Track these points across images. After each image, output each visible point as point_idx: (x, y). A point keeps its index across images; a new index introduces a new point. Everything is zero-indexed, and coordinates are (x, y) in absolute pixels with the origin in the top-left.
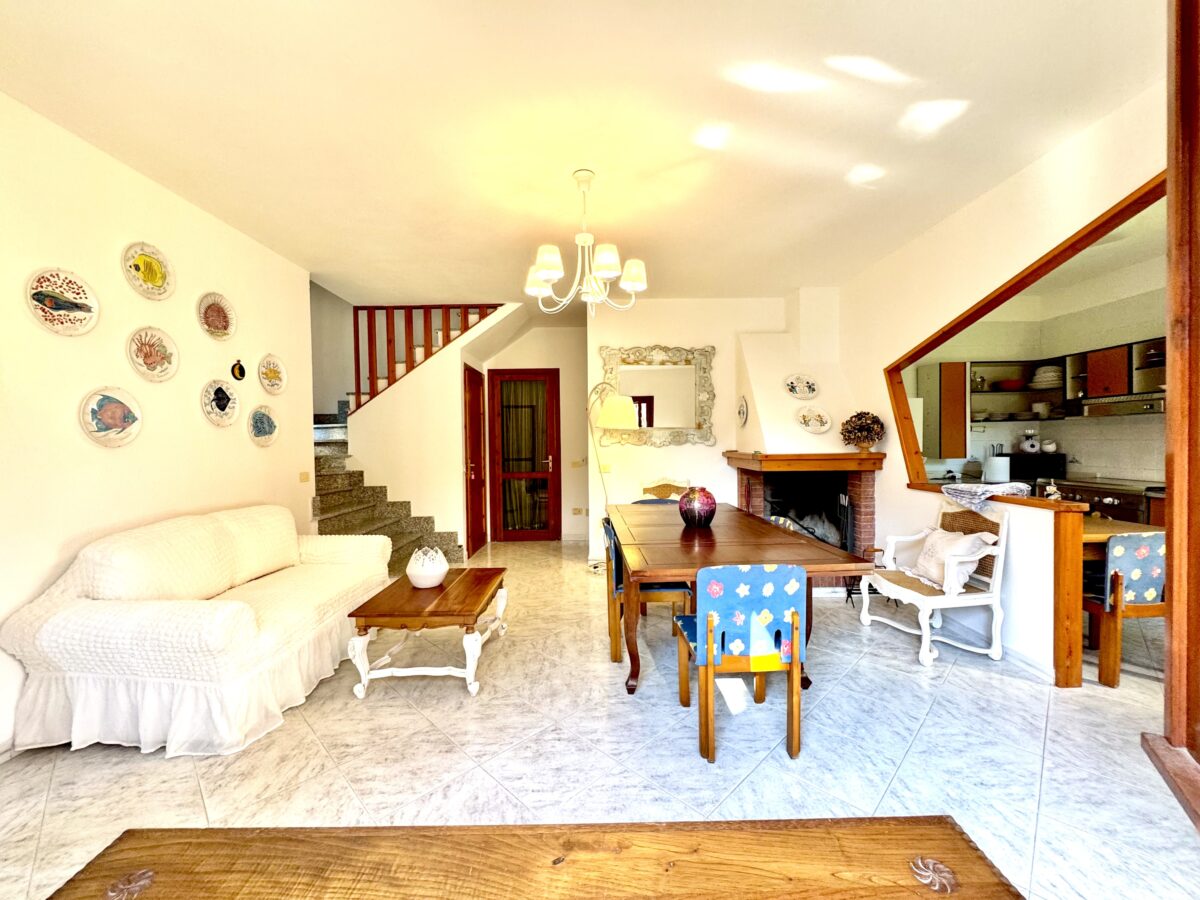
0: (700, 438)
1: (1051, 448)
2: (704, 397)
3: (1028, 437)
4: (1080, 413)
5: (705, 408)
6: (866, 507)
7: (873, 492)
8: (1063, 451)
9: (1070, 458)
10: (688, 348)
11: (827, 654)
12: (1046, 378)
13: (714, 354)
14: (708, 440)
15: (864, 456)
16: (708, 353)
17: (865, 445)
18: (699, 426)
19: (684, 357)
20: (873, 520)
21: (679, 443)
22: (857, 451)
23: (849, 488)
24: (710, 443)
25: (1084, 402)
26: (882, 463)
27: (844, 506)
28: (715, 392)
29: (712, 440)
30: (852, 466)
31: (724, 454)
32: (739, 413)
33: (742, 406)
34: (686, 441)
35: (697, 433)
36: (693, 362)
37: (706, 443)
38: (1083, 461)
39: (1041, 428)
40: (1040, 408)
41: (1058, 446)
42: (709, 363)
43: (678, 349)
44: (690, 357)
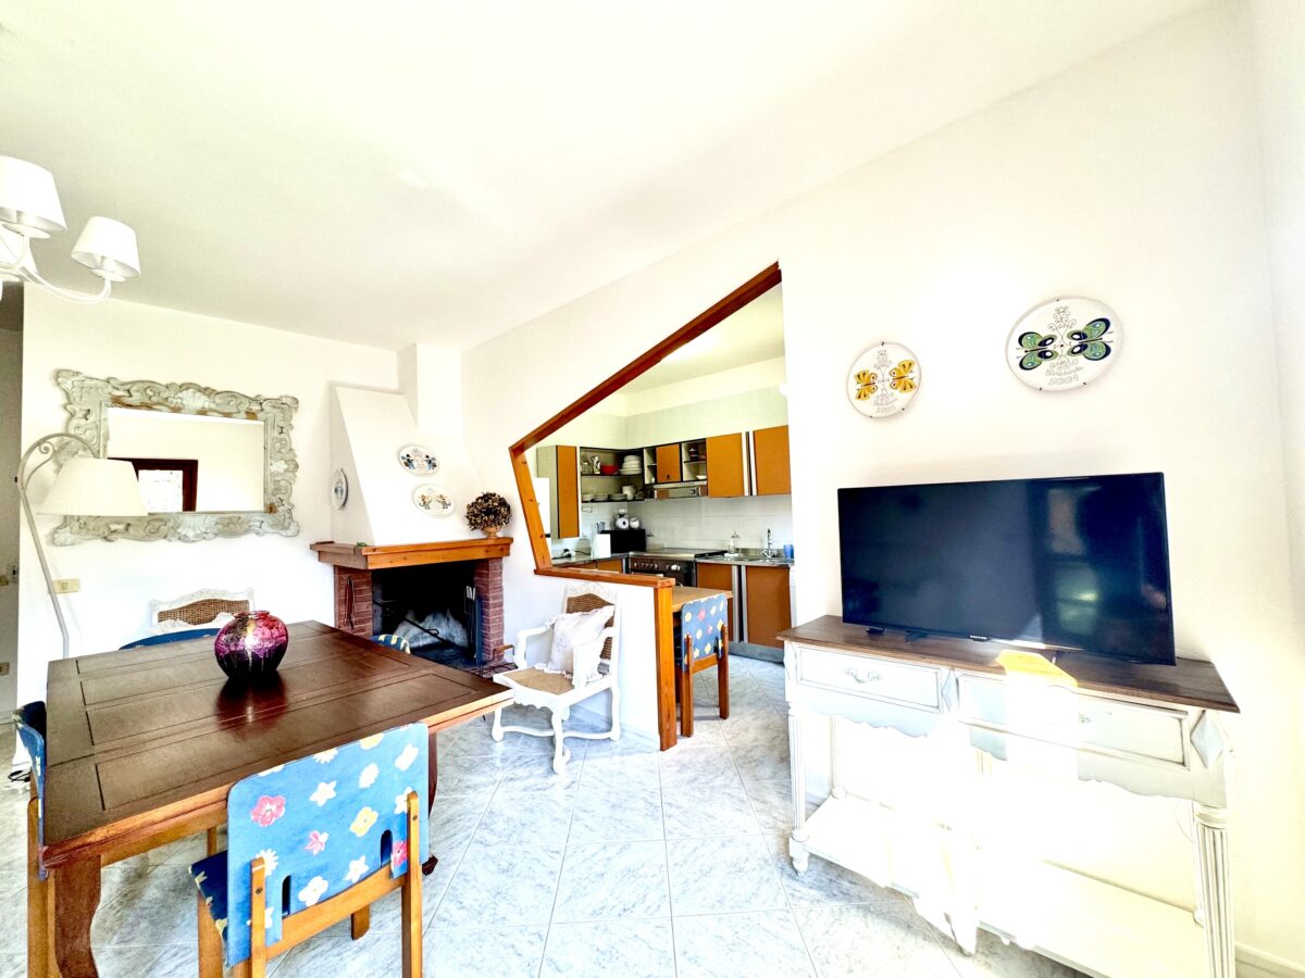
0: (271, 526)
1: (635, 525)
2: (279, 467)
3: (621, 516)
4: (652, 496)
5: (282, 483)
6: (494, 598)
7: (501, 580)
8: (643, 527)
9: (647, 533)
10: (252, 395)
11: (456, 801)
12: (631, 465)
13: (296, 409)
14: (287, 528)
15: (491, 542)
16: (287, 406)
17: (493, 529)
18: (271, 509)
19: (244, 408)
20: (501, 611)
21: (233, 534)
22: (484, 537)
23: (476, 578)
24: (289, 533)
25: (655, 487)
26: (508, 549)
27: (470, 600)
28: (298, 460)
29: (293, 528)
30: (479, 554)
31: (312, 547)
32: (336, 490)
33: (340, 481)
34: (247, 531)
35: (269, 518)
36: (260, 415)
37: (283, 533)
38: (655, 534)
39: (629, 509)
40: (628, 491)
41: (640, 523)
42: (288, 419)
43: (233, 395)
44: (256, 408)
